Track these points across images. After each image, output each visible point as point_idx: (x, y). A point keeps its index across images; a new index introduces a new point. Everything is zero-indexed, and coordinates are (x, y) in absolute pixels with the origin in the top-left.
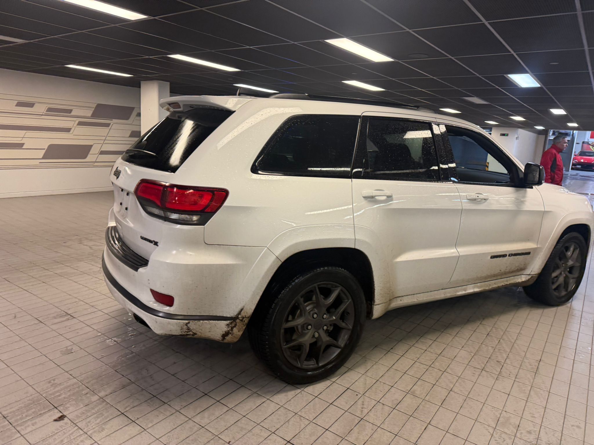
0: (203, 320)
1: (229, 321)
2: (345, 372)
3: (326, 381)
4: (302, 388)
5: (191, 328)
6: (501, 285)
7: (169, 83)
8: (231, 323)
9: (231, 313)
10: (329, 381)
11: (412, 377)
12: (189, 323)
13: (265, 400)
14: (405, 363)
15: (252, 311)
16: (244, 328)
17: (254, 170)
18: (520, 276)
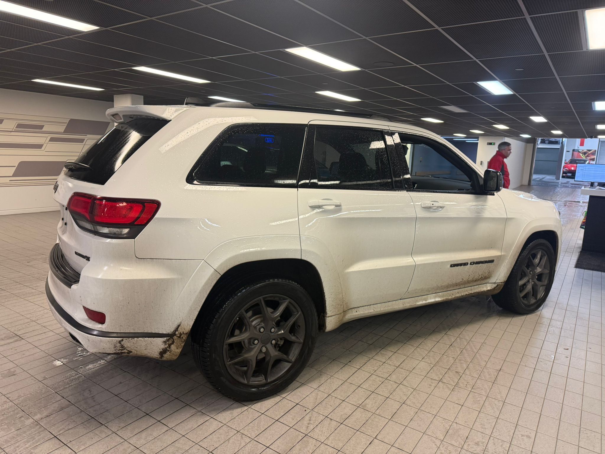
0: (138, 337)
1: (165, 338)
2: (298, 388)
3: (276, 397)
4: (249, 405)
5: (125, 346)
6: (465, 294)
7: (142, 97)
8: (168, 340)
9: (168, 330)
10: (279, 397)
11: (366, 391)
12: (122, 340)
13: (208, 418)
14: (362, 375)
15: (191, 327)
16: (183, 345)
17: (190, 180)
18: (485, 284)
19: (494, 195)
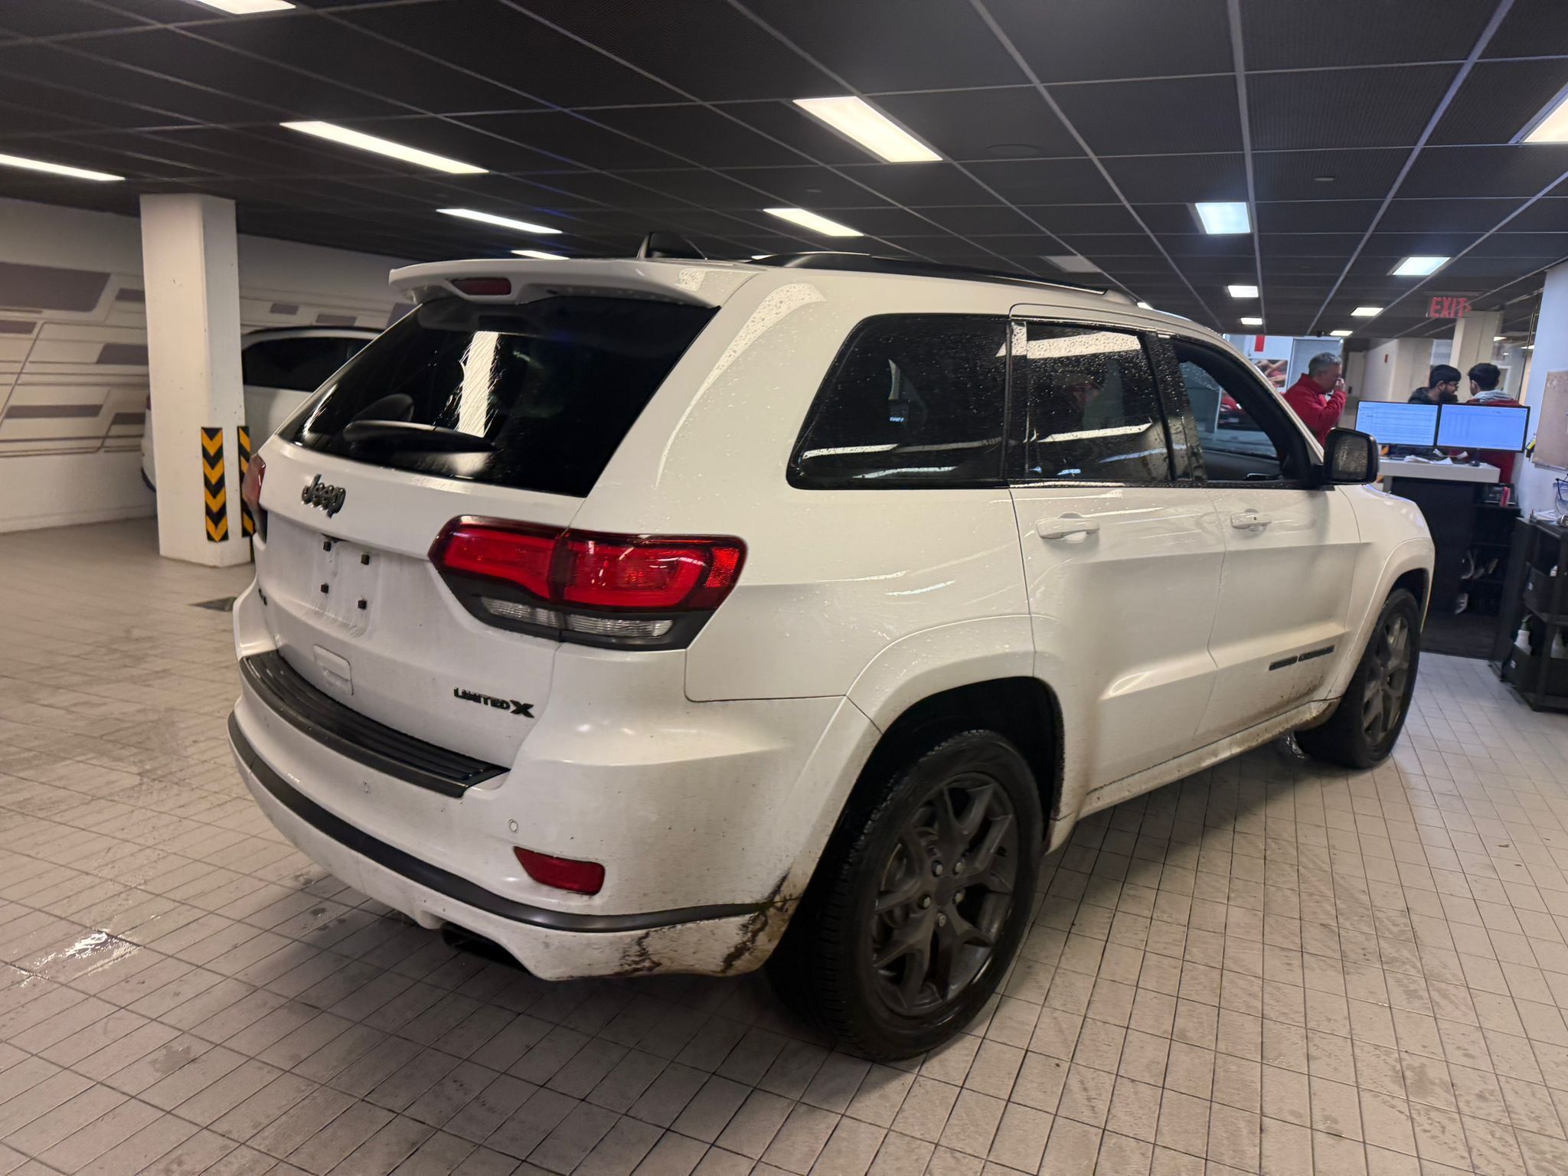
0: (683, 922)
1: (747, 917)
2: (997, 1008)
3: (961, 1038)
4: (913, 1067)
5: (650, 950)
6: (1278, 733)
7: (231, 203)
8: (753, 921)
9: (753, 891)
10: (969, 1037)
11: (1159, 996)
12: (647, 935)
14: (1123, 961)
15: (808, 881)
16: (783, 929)
17: (795, 476)
18: (1307, 705)
19: (1333, 489)
